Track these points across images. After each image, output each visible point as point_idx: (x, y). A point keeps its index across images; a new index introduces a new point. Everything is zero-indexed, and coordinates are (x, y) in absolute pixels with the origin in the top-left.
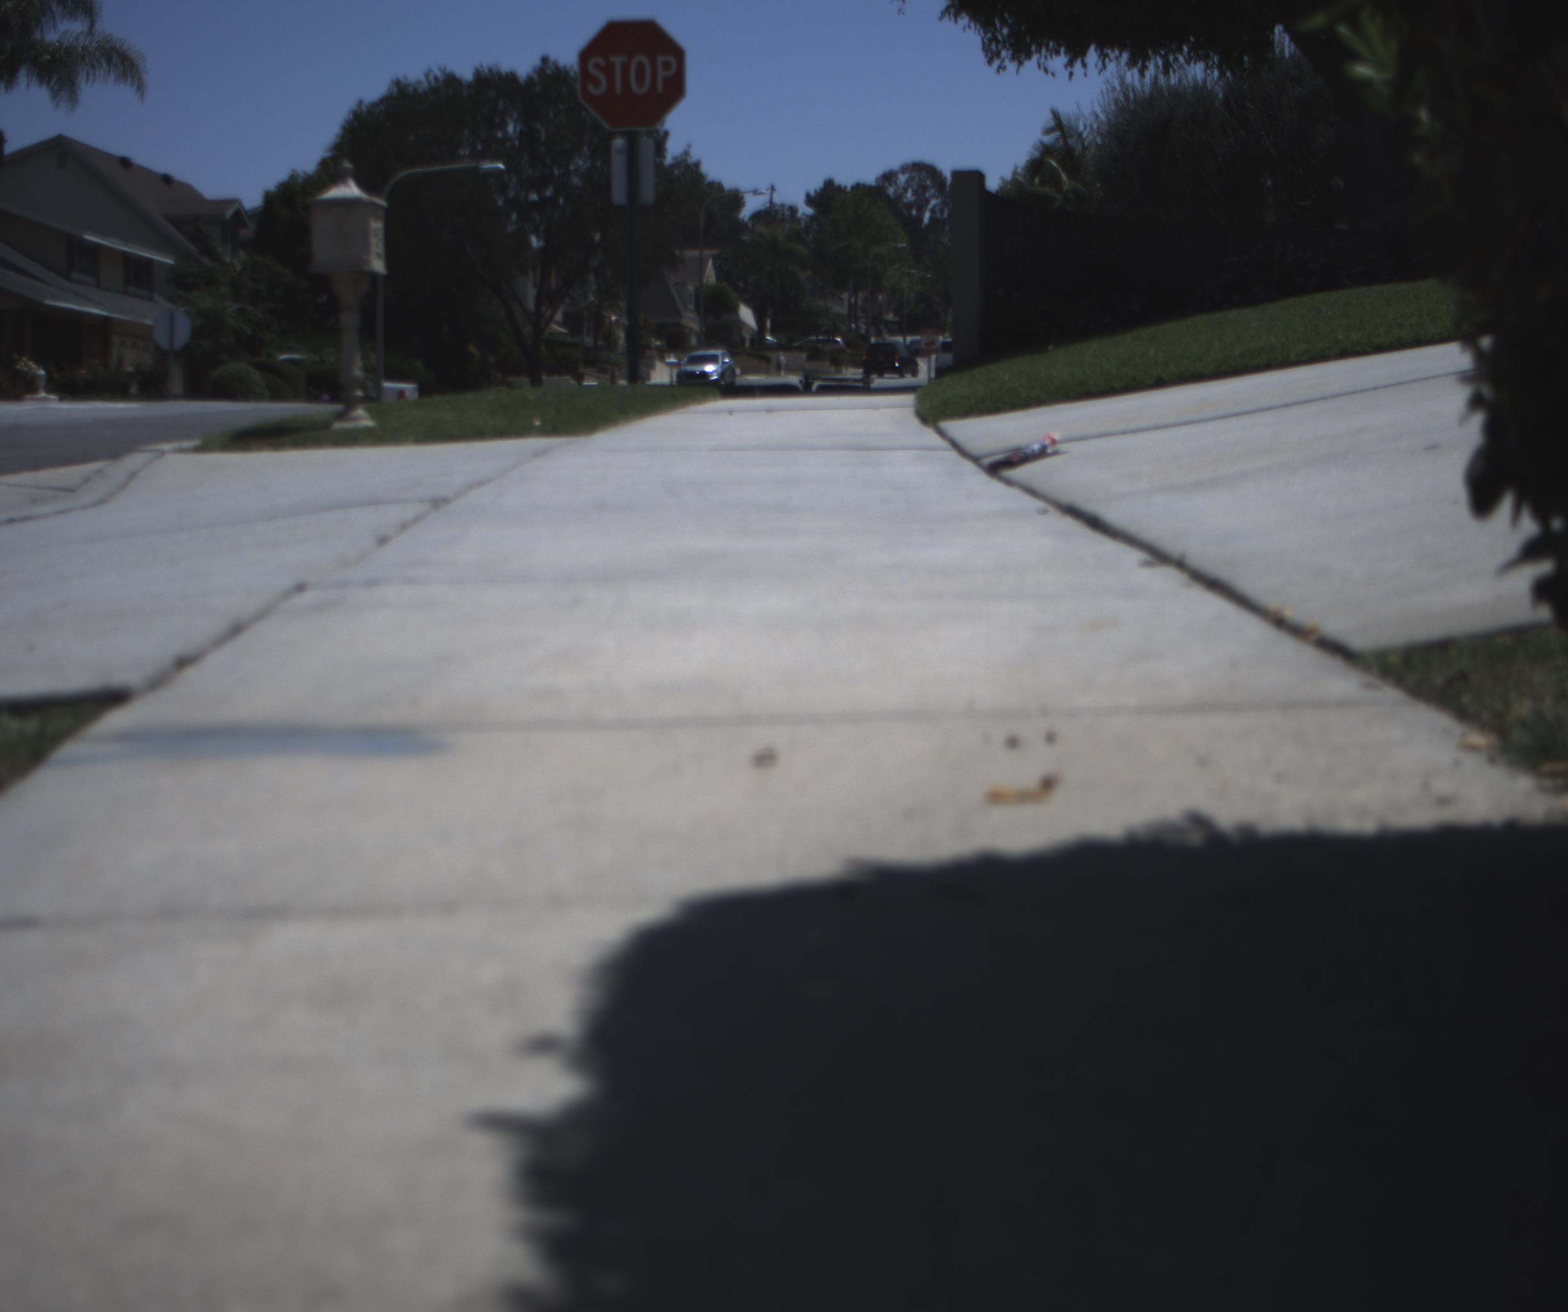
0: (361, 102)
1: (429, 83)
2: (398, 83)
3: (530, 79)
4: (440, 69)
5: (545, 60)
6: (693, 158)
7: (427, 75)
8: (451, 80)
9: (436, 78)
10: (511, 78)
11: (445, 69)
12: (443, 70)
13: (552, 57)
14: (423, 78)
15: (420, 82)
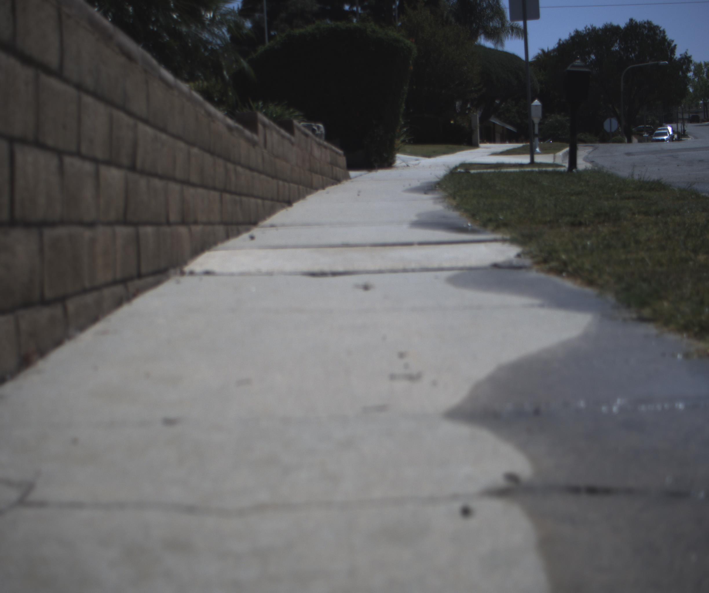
0: (560, 40)
1: (586, 30)
2: (577, 32)
3: (625, 28)
4: (591, 25)
5: (631, 20)
6: (689, 54)
7: (585, 28)
8: (594, 30)
9: (589, 29)
10: (618, 27)
11: (592, 25)
12: (592, 26)
13: (634, 19)
14: (584, 29)
15: (583, 31)
